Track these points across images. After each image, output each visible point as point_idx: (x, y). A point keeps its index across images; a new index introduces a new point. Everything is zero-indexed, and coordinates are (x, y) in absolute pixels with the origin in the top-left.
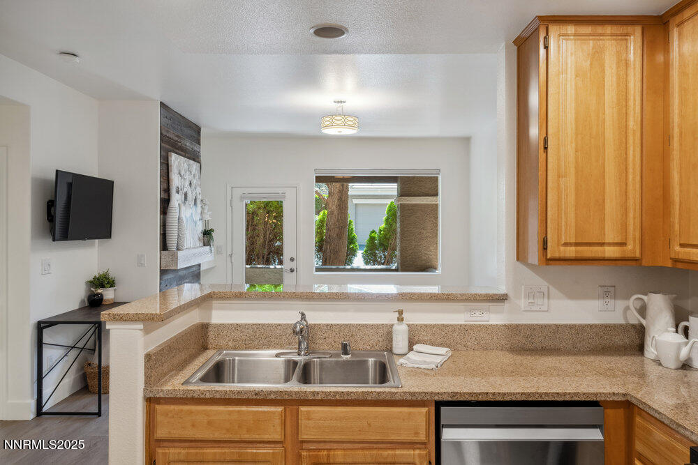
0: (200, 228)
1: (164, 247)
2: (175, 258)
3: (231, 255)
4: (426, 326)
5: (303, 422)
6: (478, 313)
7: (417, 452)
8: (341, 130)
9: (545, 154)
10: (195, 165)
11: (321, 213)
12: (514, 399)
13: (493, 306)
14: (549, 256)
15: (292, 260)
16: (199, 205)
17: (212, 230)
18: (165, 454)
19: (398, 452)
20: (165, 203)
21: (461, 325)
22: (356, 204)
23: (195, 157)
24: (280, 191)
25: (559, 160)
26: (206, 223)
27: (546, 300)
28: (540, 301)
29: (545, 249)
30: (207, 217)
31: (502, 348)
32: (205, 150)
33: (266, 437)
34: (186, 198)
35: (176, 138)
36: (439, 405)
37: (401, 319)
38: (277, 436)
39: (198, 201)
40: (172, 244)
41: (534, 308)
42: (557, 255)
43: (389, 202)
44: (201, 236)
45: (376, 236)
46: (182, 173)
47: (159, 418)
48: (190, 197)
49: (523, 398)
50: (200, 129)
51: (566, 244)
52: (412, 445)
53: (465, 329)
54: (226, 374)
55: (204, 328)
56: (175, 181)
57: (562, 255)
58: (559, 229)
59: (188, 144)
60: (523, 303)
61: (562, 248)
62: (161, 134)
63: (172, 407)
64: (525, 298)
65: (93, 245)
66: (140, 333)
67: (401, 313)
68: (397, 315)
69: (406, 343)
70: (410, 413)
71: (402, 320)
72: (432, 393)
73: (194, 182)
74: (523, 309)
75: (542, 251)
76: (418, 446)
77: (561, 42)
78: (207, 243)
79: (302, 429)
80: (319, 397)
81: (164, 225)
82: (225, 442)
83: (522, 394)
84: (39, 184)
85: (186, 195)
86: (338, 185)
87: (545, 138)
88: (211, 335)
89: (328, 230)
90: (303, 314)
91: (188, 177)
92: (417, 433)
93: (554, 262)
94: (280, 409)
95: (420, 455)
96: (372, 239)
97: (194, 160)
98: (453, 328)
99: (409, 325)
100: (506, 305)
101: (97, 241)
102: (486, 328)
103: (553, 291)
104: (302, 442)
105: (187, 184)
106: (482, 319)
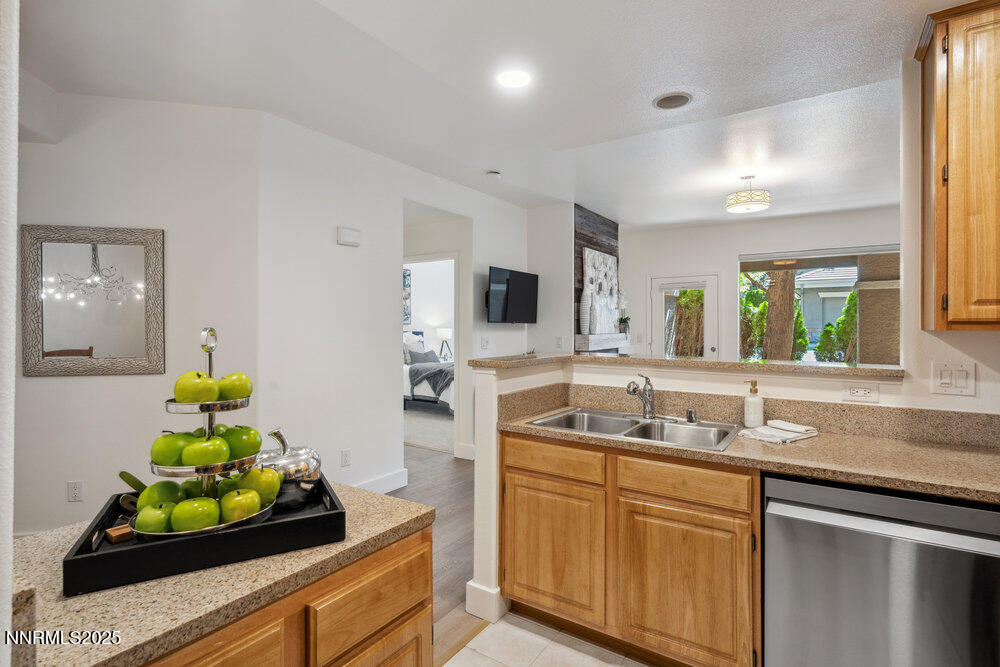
0: (617, 316)
1: (578, 331)
2: (587, 340)
3: (650, 344)
4: (789, 401)
5: (621, 470)
6: (861, 392)
7: (738, 521)
8: (749, 206)
9: (944, 189)
10: (611, 260)
11: (761, 305)
12: (863, 483)
13: (885, 385)
14: (950, 318)
15: (713, 350)
16: (615, 296)
17: (628, 319)
18: (511, 478)
19: (715, 517)
20: (579, 293)
21: (836, 404)
22: (823, 299)
23: (612, 251)
24: (700, 280)
25: (967, 193)
26: (623, 311)
27: (971, 382)
28: (961, 382)
29: (945, 309)
30: (623, 306)
31: (897, 437)
32: (622, 244)
33: (589, 478)
34: (600, 289)
35: (591, 235)
36: (765, 474)
37: (754, 391)
38: (599, 480)
39: (615, 291)
40: (585, 329)
41: (949, 391)
42: (964, 316)
43: (848, 295)
44: (617, 324)
45: (833, 329)
46: (597, 265)
47: (508, 448)
48: (605, 287)
49: (877, 483)
50: (617, 225)
51: (980, 302)
52: (733, 513)
53: (842, 410)
54: (577, 424)
55: (566, 387)
56: (589, 272)
57: (973, 317)
58: (967, 282)
59: (604, 239)
60: (932, 383)
61: (973, 308)
62: (575, 231)
63: (517, 441)
64: (935, 376)
65: (523, 329)
66: (494, 378)
67: (754, 384)
68: (749, 386)
69: (760, 417)
70: (730, 479)
71: (756, 391)
72: (754, 460)
73: (610, 274)
74: (932, 391)
75: (940, 313)
76: (740, 515)
77: (970, 38)
78: (623, 330)
79: (620, 477)
80: (635, 449)
81: (578, 312)
82: (557, 477)
83: (875, 478)
84: (478, 277)
85: (600, 285)
86: (781, 273)
87: (944, 168)
88: (572, 393)
89: (769, 322)
90: (647, 378)
91: (603, 269)
92: (736, 501)
93: (959, 326)
94: (602, 455)
95: (740, 525)
96: (827, 333)
97: (611, 254)
98: (826, 407)
99: (766, 401)
100: (905, 385)
101: (526, 325)
102: (874, 411)
103: (983, 369)
104: (621, 489)
105: (602, 275)
106: (868, 399)
